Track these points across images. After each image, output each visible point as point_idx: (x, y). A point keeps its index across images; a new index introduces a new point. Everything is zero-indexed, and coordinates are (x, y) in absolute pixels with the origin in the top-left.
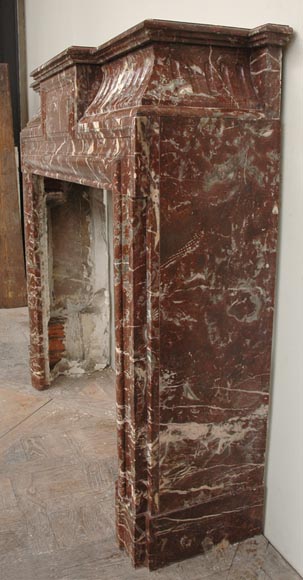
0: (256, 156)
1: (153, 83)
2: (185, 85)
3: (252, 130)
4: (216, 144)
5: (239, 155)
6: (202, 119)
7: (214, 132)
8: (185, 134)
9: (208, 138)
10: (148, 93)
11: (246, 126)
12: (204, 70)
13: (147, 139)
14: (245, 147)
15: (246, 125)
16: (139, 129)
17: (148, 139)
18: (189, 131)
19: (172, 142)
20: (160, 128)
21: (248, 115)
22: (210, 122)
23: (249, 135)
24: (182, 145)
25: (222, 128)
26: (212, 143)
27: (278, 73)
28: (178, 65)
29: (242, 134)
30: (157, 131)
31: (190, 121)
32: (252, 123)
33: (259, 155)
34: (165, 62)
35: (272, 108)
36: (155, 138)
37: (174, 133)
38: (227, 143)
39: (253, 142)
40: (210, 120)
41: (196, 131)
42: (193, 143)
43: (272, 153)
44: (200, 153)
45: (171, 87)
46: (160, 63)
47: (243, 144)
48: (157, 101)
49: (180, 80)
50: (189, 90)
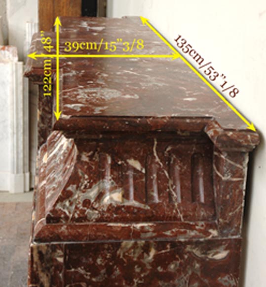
0: (201, 282)
1: (70, 188)
2: (112, 190)
3: (197, 252)
4: (143, 270)
5: (176, 281)
6: (124, 243)
7: (141, 257)
8: (99, 261)
9: (132, 264)
10: (59, 207)
11: (188, 248)
12: (144, 165)
13: (46, 270)
14: (186, 273)
15: (189, 246)
16: (36, 259)
17: (48, 269)
18: (104, 258)
19: (81, 270)
20: (65, 256)
21: (193, 233)
22: (135, 246)
23: (193, 258)
24: (95, 273)
25: (153, 253)
26: (137, 270)
27: (242, 182)
28: (109, 161)
29: (182, 257)
30: (61, 260)
31: (106, 246)
32: (198, 244)
33: (206, 281)
34: (91, 157)
35: (229, 225)
36: (58, 267)
37: (84, 261)
38: (160, 269)
39: (197, 265)
40: (136, 244)
41: (114, 257)
42: (110, 271)
43: (226, 278)
44: (120, 281)
45: (92, 194)
46: (85, 158)
47: (182, 269)
48: (67, 218)
49: (108, 183)
50: (116, 197)
